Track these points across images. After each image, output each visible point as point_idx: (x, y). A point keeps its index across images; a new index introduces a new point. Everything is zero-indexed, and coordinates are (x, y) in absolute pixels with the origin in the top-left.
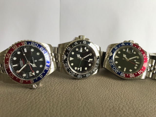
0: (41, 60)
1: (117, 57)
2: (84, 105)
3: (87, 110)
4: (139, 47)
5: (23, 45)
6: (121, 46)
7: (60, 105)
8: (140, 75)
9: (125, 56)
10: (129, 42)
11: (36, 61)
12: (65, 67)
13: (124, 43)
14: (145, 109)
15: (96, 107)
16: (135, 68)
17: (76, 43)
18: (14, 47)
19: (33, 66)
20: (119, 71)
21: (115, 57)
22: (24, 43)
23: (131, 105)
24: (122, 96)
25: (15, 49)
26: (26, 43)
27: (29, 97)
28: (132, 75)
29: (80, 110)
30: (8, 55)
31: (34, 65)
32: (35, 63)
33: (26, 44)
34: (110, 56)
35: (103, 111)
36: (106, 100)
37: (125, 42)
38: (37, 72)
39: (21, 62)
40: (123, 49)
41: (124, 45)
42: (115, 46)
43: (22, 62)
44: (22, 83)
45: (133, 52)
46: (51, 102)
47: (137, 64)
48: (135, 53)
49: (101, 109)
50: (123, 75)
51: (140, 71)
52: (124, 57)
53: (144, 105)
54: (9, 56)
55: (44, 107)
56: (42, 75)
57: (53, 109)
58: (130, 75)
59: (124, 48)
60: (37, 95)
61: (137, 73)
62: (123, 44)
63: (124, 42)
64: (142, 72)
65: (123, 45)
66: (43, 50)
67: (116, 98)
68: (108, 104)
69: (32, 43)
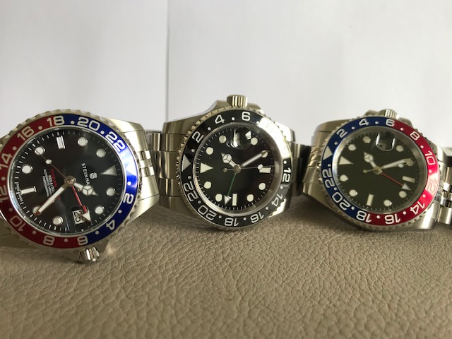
0: (109, 172)
1: (344, 161)
2: (246, 313)
3: (258, 331)
4: (412, 130)
5: (54, 125)
6: (358, 127)
7: (171, 316)
8: (418, 218)
9: (369, 158)
10: (382, 116)
11: (94, 176)
13: (368, 119)
14: (437, 325)
15: (283, 322)
16: (402, 194)
17: (219, 119)
18: (25, 134)
19: (85, 192)
20: (352, 205)
21: (339, 162)
22: (55, 121)
23: (394, 315)
24: (364, 286)
25: (27, 138)
26: (62, 120)
27: (72, 289)
28: (392, 216)
29: (235, 331)
30: (6, 158)
31: (87, 187)
32: (92, 182)
33: (63, 122)
34: (324, 158)
35: (307, 334)
36: (313, 297)
37: (370, 116)
38: (99, 210)
39: (47, 180)
40: (363, 136)
41: (367, 123)
42: (338, 128)
43: (51, 180)
44: (52, 244)
45: (396, 145)
46: (143, 306)
47: (408, 183)
48: (400, 149)
49: (301, 328)
50: (364, 217)
51: (417, 206)
52: (367, 160)
53: (432, 314)
54: (6, 162)
55: (119, 325)
56: (113, 221)
57: (149, 329)
58: (386, 217)
59: (367, 135)
60: (99, 282)
61: (408, 210)
62: (364, 122)
63: (367, 113)
64: (423, 207)
65: (365, 126)
66: (115, 141)
67: (346, 292)
68: (322, 312)
69: (80, 118)
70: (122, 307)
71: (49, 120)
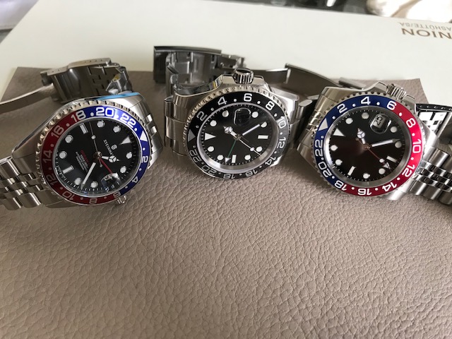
0: (127, 141)
1: (338, 133)
2: (221, 268)
5: (78, 121)
6: (360, 105)
7: (170, 265)
8: (387, 194)
9: (361, 134)
10: (387, 96)
12: (192, 157)
13: (372, 98)
14: (352, 299)
15: (244, 280)
16: (382, 171)
17: (222, 101)
18: (57, 132)
19: (111, 161)
20: (333, 175)
21: (333, 133)
22: (78, 117)
23: (325, 284)
24: (315, 255)
25: (60, 136)
26: (83, 114)
28: (365, 190)
29: (209, 285)
30: (48, 154)
31: (112, 157)
32: (115, 153)
34: (320, 130)
35: (257, 295)
36: (273, 260)
38: (123, 170)
39: (80, 159)
40: (362, 112)
41: (368, 102)
42: (341, 101)
43: (83, 158)
46: (152, 252)
47: (390, 163)
48: (393, 130)
49: (255, 288)
50: (341, 186)
51: (389, 185)
52: (359, 137)
53: (354, 288)
55: (134, 268)
56: (137, 177)
57: (153, 275)
58: (359, 190)
59: (366, 111)
61: (380, 188)
62: (366, 100)
64: (394, 187)
65: (366, 104)
66: (127, 121)
67: (299, 259)
68: (275, 275)
70: (138, 252)
71: (73, 116)
